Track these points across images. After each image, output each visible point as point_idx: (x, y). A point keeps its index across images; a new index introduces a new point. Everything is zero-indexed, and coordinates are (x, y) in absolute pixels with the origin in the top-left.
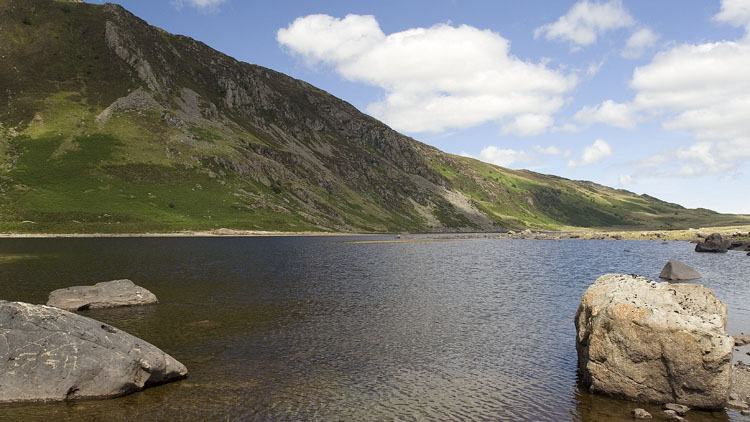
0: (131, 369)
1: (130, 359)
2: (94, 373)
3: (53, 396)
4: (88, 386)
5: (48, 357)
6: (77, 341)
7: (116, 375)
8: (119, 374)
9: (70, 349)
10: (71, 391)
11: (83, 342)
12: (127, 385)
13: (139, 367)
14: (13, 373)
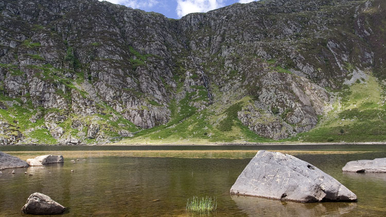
0: (313, 188)
1: (313, 183)
2: (294, 188)
3: (275, 197)
4: (291, 194)
5: (277, 178)
6: (291, 171)
7: (304, 190)
8: (306, 190)
9: (287, 174)
10: (284, 196)
11: (294, 171)
12: (309, 197)
13: (318, 188)
14: (263, 184)
